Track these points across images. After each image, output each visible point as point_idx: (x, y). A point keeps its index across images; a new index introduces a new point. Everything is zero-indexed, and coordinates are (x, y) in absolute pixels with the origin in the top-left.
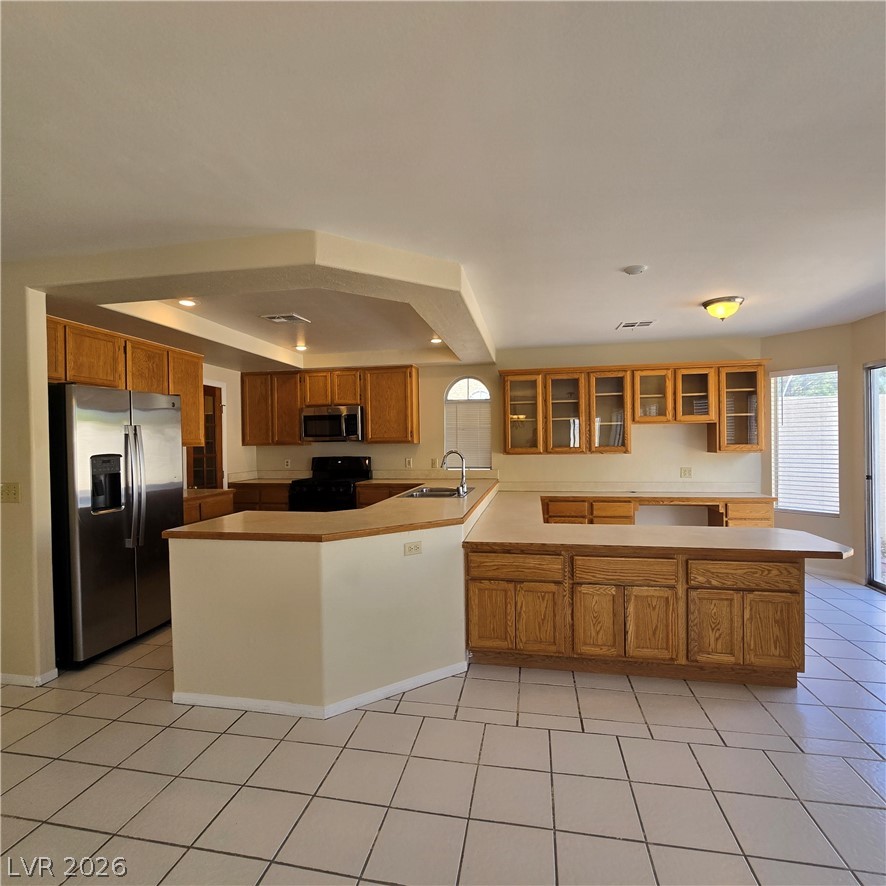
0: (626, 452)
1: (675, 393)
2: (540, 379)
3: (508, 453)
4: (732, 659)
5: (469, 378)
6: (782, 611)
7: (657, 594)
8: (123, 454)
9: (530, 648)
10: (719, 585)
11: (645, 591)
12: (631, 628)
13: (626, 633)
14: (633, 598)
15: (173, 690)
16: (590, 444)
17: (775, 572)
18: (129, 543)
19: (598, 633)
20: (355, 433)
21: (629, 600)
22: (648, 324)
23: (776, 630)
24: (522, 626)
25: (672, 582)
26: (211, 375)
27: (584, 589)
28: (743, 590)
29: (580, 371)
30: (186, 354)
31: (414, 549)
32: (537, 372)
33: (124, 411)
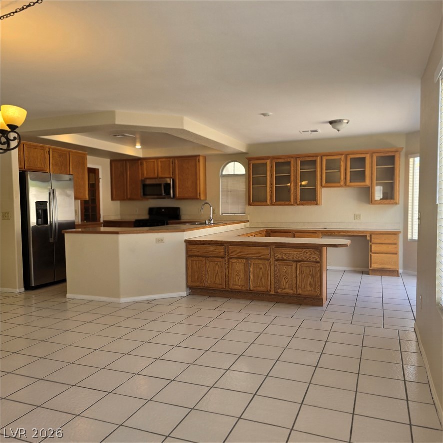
0: (317, 204)
1: (346, 170)
2: (269, 162)
3: (251, 205)
4: (292, 292)
5: (235, 161)
6: (313, 271)
7: (262, 263)
8: (48, 201)
9: (211, 286)
10: (287, 259)
11: (257, 262)
12: (252, 278)
13: (250, 280)
14: (253, 264)
15: (67, 294)
16: (296, 200)
17: (309, 253)
18: (52, 240)
19: (239, 280)
20: (170, 194)
21: (251, 265)
22: (316, 131)
23: (311, 280)
24: (208, 277)
25: (268, 258)
26: (92, 162)
27: (233, 260)
28: (297, 261)
29: (291, 157)
30: (78, 153)
31: (161, 241)
32: (267, 158)
33: (48, 182)
